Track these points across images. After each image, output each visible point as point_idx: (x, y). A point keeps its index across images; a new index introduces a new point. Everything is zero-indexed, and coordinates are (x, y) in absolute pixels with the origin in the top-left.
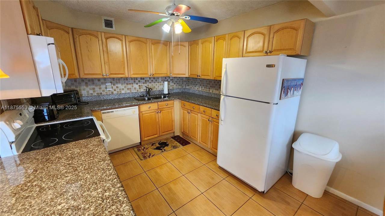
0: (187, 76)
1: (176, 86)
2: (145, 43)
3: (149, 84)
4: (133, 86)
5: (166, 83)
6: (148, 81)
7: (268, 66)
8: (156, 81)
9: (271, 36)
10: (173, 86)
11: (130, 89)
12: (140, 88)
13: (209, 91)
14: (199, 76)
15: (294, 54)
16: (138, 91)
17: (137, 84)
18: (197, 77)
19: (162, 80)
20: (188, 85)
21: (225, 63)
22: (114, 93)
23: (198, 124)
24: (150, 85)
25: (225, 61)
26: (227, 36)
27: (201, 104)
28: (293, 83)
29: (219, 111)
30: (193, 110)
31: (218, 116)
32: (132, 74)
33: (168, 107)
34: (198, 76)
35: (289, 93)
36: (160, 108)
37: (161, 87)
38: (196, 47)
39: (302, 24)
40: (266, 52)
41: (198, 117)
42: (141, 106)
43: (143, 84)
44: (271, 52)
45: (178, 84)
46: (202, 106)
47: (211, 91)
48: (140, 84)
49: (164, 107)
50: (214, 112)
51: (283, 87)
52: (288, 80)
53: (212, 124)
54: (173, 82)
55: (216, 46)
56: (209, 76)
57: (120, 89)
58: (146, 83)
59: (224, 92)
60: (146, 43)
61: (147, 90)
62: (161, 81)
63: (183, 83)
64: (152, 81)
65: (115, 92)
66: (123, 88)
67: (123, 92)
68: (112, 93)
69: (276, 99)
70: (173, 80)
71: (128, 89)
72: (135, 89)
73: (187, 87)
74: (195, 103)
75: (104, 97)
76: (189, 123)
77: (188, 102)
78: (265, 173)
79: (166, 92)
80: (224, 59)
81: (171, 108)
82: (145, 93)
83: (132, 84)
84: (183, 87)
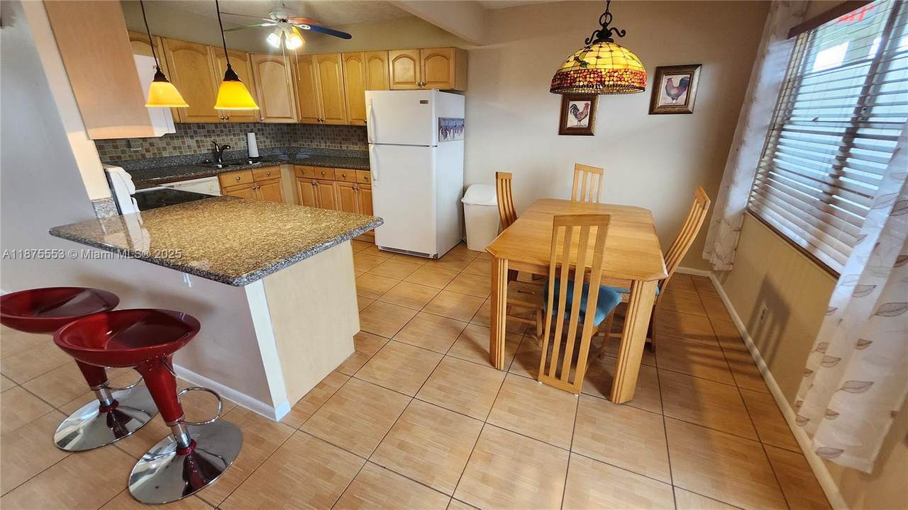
0: (294, 121)
1: (271, 142)
2: (203, 54)
3: (218, 139)
4: (183, 143)
5: (252, 136)
6: (214, 132)
7: (422, 102)
8: (230, 131)
9: (423, 64)
10: (265, 142)
11: (180, 148)
12: (199, 147)
13: (341, 147)
14: (322, 121)
15: (448, 88)
16: (195, 151)
17: (192, 137)
18: (317, 123)
19: (241, 131)
20: (295, 141)
21: (370, 98)
22: (147, 157)
23: (334, 200)
24: (221, 141)
25: (369, 95)
26: (363, 54)
27: (336, 165)
28: (452, 124)
29: (369, 170)
30: (322, 178)
31: (367, 179)
32: (186, 115)
33: (271, 178)
34: (319, 121)
35: (448, 135)
36: (258, 179)
37: (242, 144)
38: (309, 68)
39: (452, 52)
40: (419, 85)
41: (333, 187)
42: (223, 177)
43: (203, 138)
44: (424, 85)
45: (273, 138)
46: (339, 168)
47: (344, 148)
48: (199, 139)
49: (264, 178)
50: (360, 175)
51: (440, 127)
52: (444, 119)
53: (359, 193)
54: (263, 134)
55: (345, 69)
56: (340, 119)
57: (158, 149)
58: (210, 136)
59: (373, 139)
60: (205, 54)
61: (216, 149)
62: (239, 132)
63: (282, 137)
64: (222, 131)
65: (148, 155)
66: (164, 145)
67: (165, 154)
68: (143, 156)
69: (434, 140)
70: (262, 130)
71: (175, 148)
72: (189, 147)
73: (293, 145)
74: (324, 166)
75: (128, 166)
76: (317, 202)
77: (311, 165)
78: (435, 234)
79: (254, 153)
80: (366, 92)
81: (276, 181)
82: (211, 157)
83: (182, 137)
84: (284, 144)
